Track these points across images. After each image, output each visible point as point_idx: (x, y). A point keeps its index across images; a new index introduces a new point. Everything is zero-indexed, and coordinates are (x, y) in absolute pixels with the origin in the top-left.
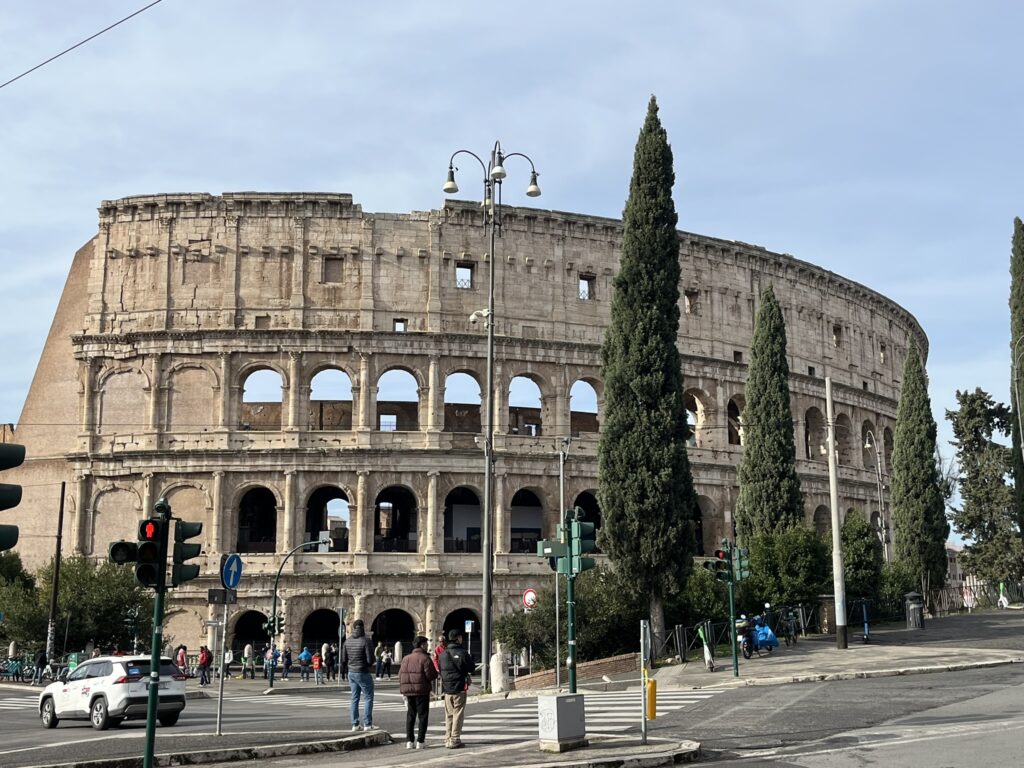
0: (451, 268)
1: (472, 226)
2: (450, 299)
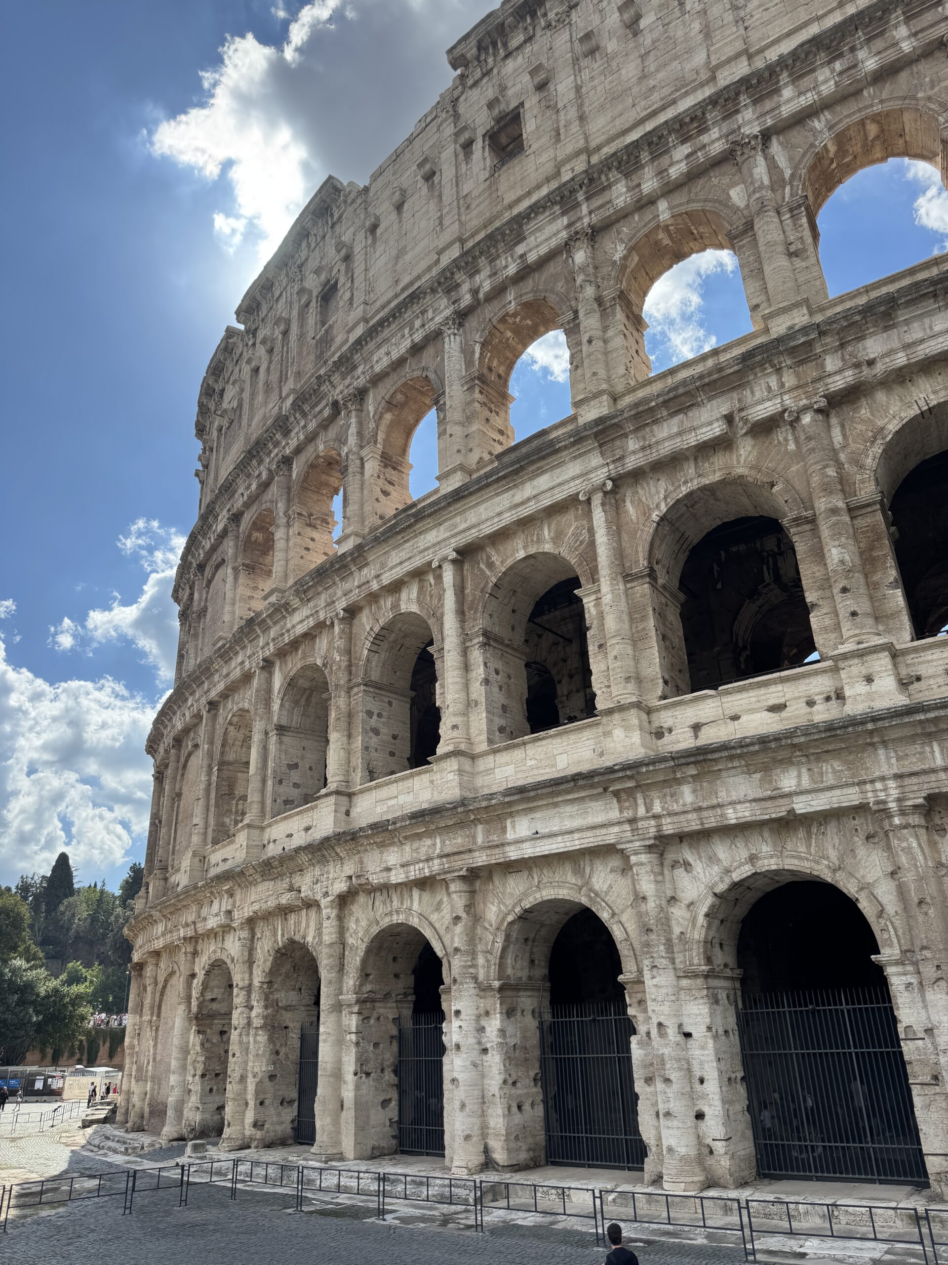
0: (477, 153)
2: (478, 205)
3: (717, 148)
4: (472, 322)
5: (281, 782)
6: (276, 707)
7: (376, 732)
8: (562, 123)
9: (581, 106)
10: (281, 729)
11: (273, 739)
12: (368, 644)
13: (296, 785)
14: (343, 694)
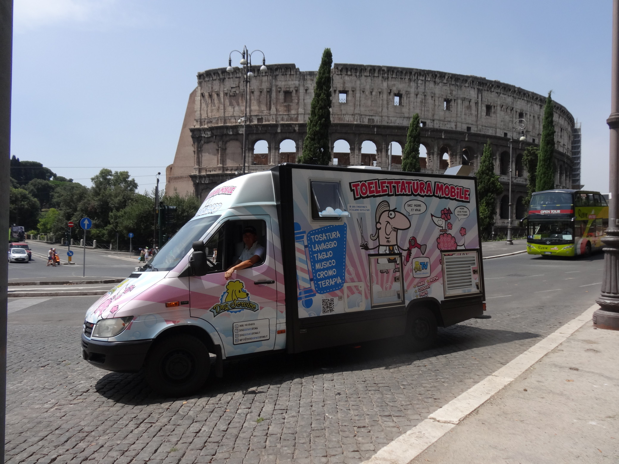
0: (337, 94)
1: (347, 75)
2: (336, 108)
3: (380, 133)
4: (333, 134)
8: (356, 104)
9: (360, 102)
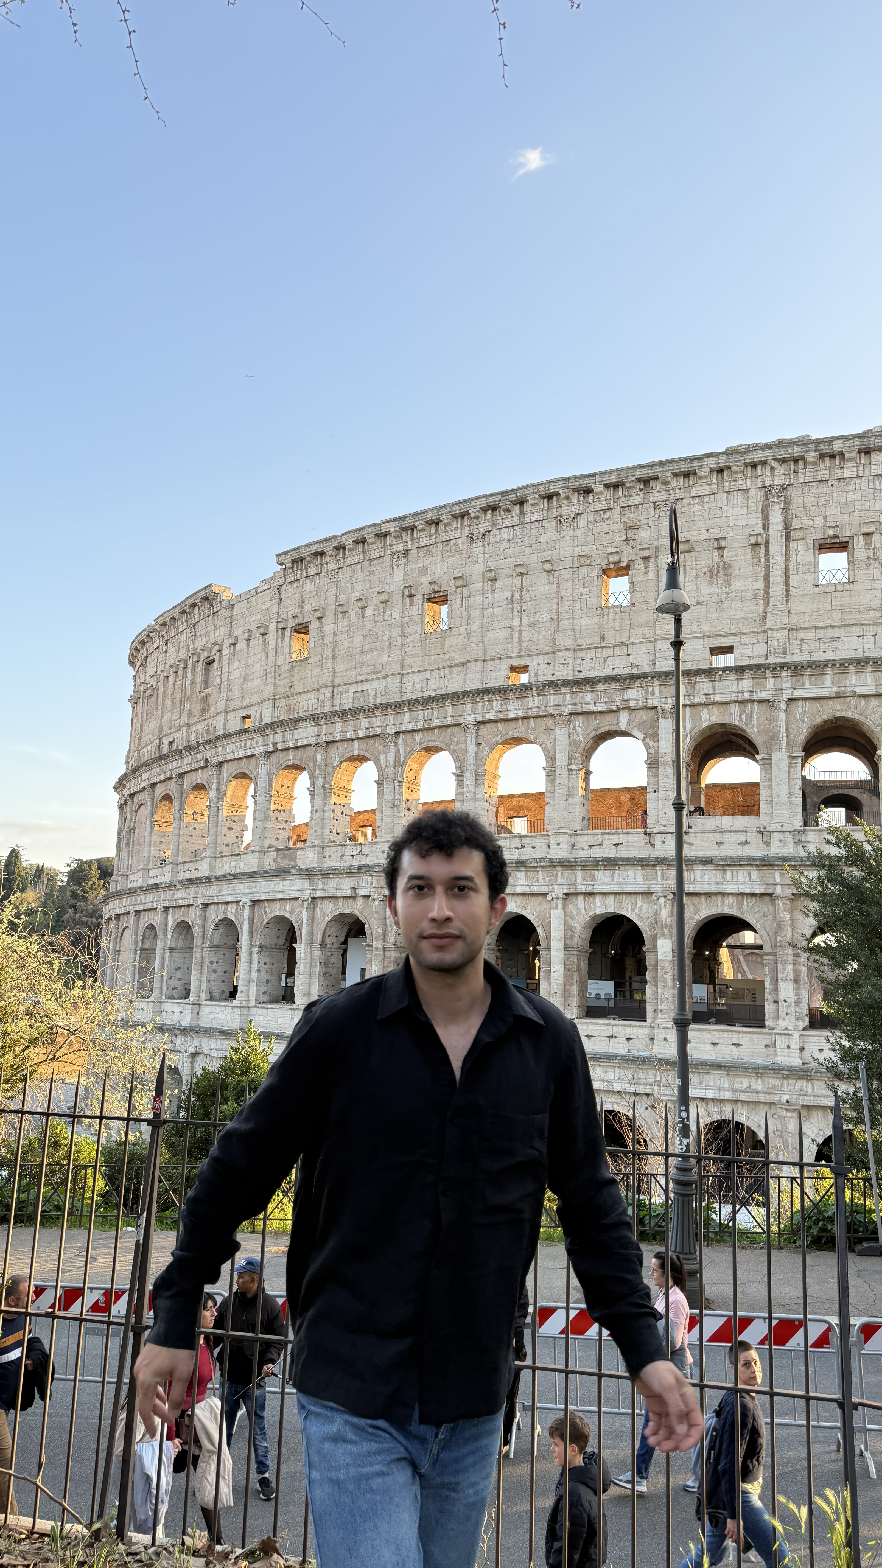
0: (287, 638)
1: (307, 577)
2: (284, 678)
3: (377, 731)
4: (273, 757)
5: (171, 978)
6: (169, 936)
7: (215, 971)
8: (325, 656)
9: (334, 648)
10: (171, 949)
11: (167, 954)
12: (212, 927)
13: (179, 979)
14: (199, 950)
